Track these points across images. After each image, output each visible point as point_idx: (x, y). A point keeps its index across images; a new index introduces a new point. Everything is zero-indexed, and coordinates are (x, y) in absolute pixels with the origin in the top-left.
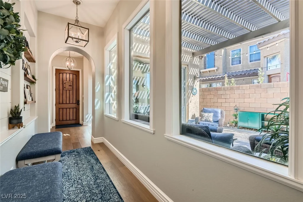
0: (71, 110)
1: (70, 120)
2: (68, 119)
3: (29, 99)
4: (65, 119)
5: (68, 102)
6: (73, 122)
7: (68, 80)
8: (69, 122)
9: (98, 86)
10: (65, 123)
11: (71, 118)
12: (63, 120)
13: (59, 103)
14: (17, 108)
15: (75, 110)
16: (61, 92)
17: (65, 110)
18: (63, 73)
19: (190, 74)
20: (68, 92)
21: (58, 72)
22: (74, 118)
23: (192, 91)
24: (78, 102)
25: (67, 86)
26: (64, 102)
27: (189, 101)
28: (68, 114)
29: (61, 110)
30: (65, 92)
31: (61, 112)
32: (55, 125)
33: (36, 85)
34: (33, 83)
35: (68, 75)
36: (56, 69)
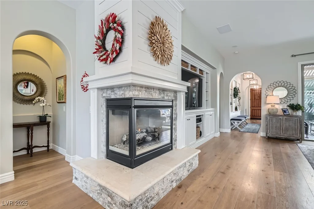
1: (258, 116)
3: (239, 105)
4: (255, 115)
5: (257, 106)
6: (258, 118)
7: (257, 94)
10: (255, 117)
12: (254, 116)
13: (252, 107)
14: (236, 106)
16: (253, 100)
17: (255, 110)
18: (254, 91)
20: (257, 101)
25: (257, 97)
26: (255, 106)
28: (257, 113)
29: (253, 110)
30: (255, 100)
31: (253, 112)
32: (250, 118)
34: (240, 99)
35: (257, 91)
36: (251, 89)
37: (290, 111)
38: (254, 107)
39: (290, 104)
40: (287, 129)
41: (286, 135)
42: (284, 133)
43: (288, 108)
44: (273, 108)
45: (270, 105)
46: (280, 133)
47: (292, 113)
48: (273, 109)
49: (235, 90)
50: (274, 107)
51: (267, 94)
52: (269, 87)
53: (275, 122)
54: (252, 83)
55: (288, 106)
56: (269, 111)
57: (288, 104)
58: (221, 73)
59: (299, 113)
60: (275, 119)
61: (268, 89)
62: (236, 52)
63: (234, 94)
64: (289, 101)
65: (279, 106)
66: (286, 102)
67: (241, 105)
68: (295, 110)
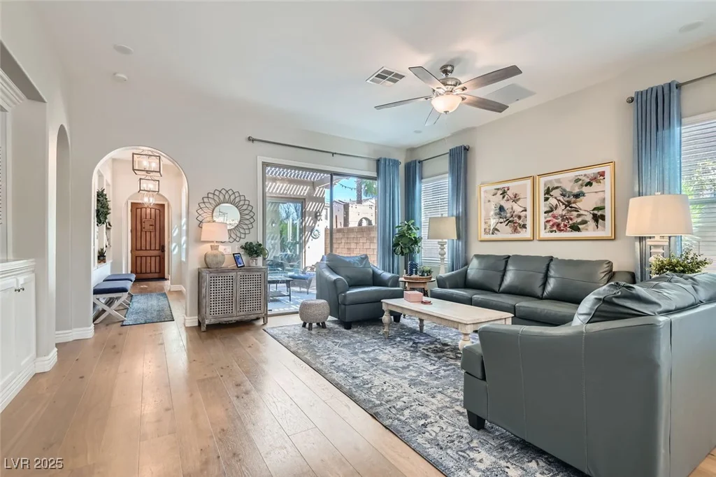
0: (153, 259)
1: (151, 272)
2: (148, 270)
3: (108, 245)
5: (148, 248)
6: (156, 276)
7: (148, 217)
8: (150, 276)
9: (175, 230)
10: (143, 276)
11: (153, 269)
12: (142, 272)
13: (136, 250)
15: (158, 258)
16: (139, 234)
17: (144, 259)
18: (141, 208)
19: (308, 210)
20: (148, 234)
21: (135, 207)
22: (157, 271)
23: (311, 234)
24: (162, 249)
25: (147, 226)
26: (143, 248)
27: (307, 247)
28: (148, 265)
29: (139, 259)
30: (143, 233)
31: (139, 262)
33: (111, 230)
34: (109, 229)
35: (148, 211)
36: (132, 203)
37: (245, 259)
38: (141, 250)
39: (246, 243)
40: (243, 301)
41: (242, 313)
42: (238, 309)
43: (242, 252)
44: (215, 252)
45: (208, 245)
46: (231, 311)
47: (248, 263)
48: (215, 256)
49: (101, 199)
50: (217, 249)
51: (200, 218)
52: (206, 200)
53: (220, 286)
54: (144, 185)
55: (242, 247)
56: (207, 259)
57: (243, 242)
58: (62, 129)
59: (259, 262)
60: (220, 278)
61: (202, 205)
62: (119, 75)
63: (98, 211)
64: (243, 236)
65: (224, 247)
66: (238, 239)
67: (111, 244)
68: (256, 255)
